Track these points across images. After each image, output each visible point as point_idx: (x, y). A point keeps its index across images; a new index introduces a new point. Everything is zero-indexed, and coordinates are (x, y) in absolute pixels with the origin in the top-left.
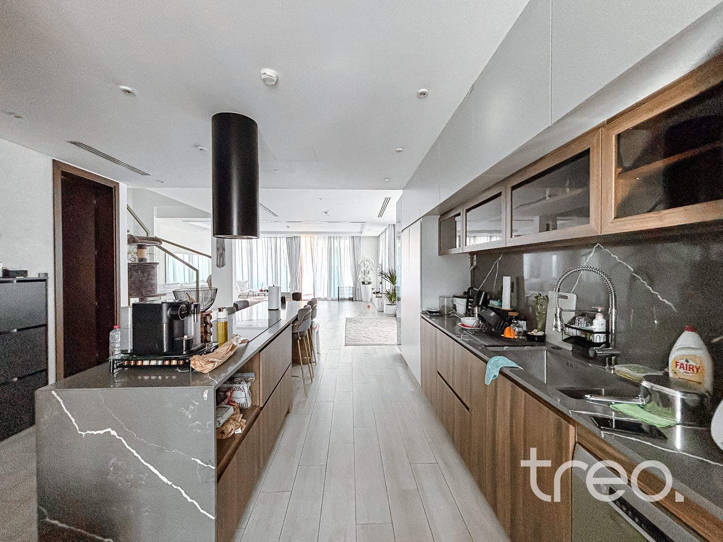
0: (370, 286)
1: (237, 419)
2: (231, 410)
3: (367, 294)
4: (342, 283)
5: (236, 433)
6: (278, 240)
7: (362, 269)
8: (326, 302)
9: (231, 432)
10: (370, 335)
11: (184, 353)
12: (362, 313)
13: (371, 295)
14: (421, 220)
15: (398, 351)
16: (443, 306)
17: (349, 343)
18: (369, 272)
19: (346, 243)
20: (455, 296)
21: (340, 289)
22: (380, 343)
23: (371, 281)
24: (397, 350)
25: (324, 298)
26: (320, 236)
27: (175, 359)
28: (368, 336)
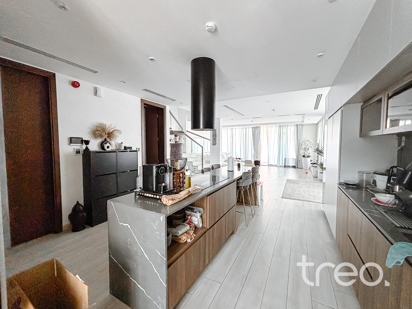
0: (309, 159)
1: (190, 233)
2: (188, 227)
3: (306, 164)
4: (288, 156)
5: (187, 241)
6: (247, 129)
7: (303, 147)
8: (276, 168)
9: (184, 240)
10: (302, 193)
11: (162, 193)
12: (300, 177)
13: (309, 165)
14: (342, 109)
15: (323, 209)
16: (362, 181)
17: (285, 197)
18: (308, 149)
19: (292, 130)
20: (375, 173)
21: (286, 159)
22: (308, 200)
23: (310, 155)
24: (321, 207)
25: (275, 165)
26: (273, 125)
27: (158, 195)
28: (301, 194)
